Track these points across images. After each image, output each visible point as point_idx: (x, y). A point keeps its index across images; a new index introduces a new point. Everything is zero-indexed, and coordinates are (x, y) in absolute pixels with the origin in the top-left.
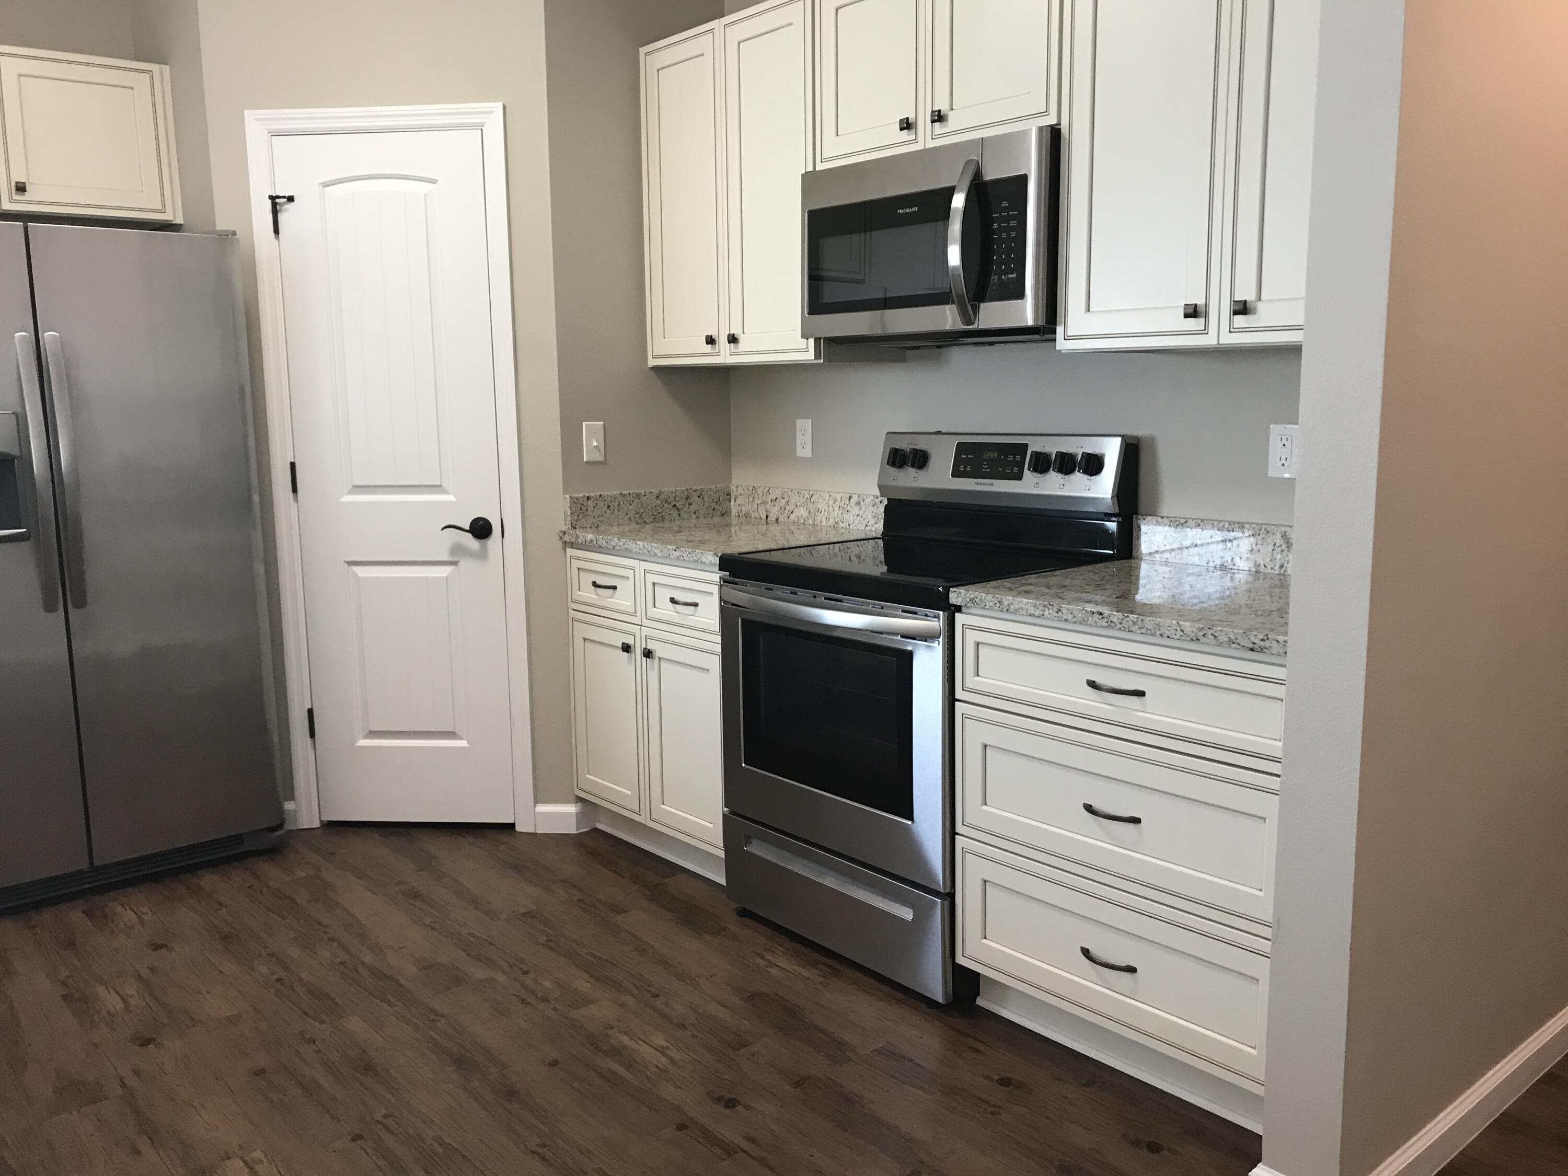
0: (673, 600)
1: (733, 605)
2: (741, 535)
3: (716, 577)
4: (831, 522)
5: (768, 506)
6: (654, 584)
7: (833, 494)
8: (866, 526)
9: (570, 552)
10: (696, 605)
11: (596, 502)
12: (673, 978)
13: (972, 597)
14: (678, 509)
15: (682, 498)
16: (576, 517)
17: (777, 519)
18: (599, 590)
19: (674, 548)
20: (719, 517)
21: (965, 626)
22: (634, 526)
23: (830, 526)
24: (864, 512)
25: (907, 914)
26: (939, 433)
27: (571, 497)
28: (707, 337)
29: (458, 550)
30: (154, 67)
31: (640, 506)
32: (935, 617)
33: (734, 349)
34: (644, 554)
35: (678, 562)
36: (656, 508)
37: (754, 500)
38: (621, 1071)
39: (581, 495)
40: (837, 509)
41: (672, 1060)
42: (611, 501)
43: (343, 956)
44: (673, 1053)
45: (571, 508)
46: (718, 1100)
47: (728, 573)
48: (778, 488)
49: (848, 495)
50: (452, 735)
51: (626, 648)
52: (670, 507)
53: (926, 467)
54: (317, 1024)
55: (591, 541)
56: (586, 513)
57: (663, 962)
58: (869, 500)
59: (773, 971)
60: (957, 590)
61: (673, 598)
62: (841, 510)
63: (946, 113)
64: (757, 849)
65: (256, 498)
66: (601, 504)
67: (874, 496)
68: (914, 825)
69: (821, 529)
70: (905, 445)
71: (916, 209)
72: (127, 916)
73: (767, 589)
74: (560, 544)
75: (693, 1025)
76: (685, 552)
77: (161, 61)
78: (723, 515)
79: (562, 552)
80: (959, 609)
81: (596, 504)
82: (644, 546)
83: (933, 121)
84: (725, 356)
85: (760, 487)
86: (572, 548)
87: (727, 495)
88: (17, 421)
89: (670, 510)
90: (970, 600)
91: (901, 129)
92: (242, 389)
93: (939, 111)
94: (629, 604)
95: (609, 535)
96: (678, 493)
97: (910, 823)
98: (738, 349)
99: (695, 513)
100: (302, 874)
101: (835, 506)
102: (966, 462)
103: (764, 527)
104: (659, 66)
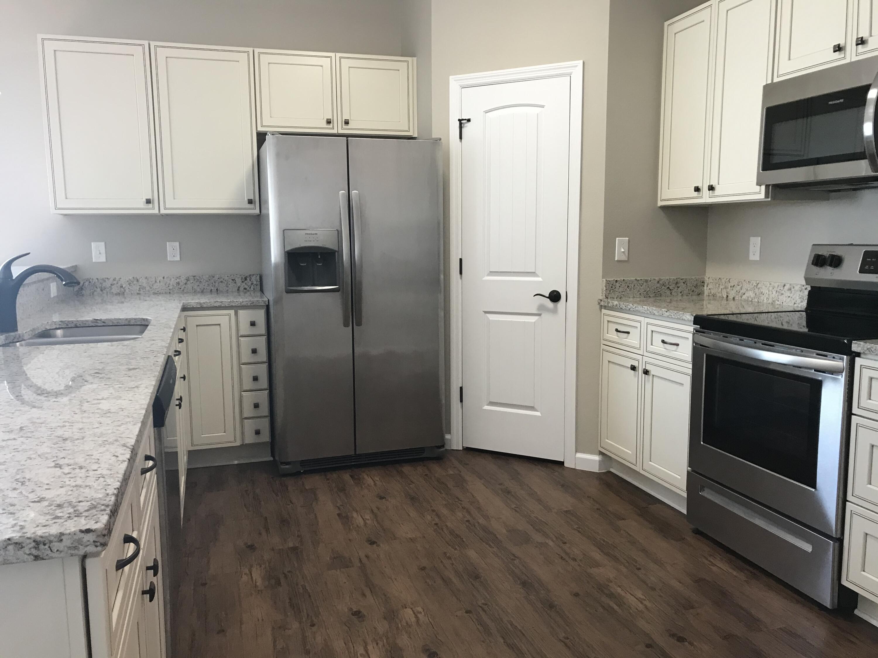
0: (663, 342)
1: (701, 345)
2: (709, 306)
3: (691, 328)
4: (770, 301)
5: (728, 290)
6: (652, 331)
7: (773, 283)
8: (795, 304)
9: (604, 311)
10: (677, 345)
11: (621, 283)
12: (650, 561)
13: (869, 347)
14: (670, 290)
15: (674, 283)
16: (608, 292)
17: (734, 298)
18: (618, 333)
19: (666, 310)
20: (696, 295)
21: (862, 366)
22: (642, 298)
23: (769, 303)
24: (793, 295)
25: (808, 548)
26: (852, 245)
27: (606, 280)
28: (695, 187)
29: (542, 308)
30: (409, 59)
31: (647, 287)
32: (840, 359)
33: (712, 193)
34: (647, 313)
35: (669, 319)
36: (657, 289)
37: (719, 287)
38: (615, 607)
39: (613, 279)
40: (774, 293)
41: (646, 607)
42: (630, 283)
43: (468, 517)
44: (647, 603)
45: (606, 287)
46: (673, 635)
47: (699, 326)
48: (735, 279)
49: (783, 284)
50: (532, 408)
51: (633, 368)
52: (665, 288)
53: (840, 266)
54: (453, 550)
55: (616, 305)
56: (615, 290)
57: (644, 551)
58: (797, 288)
59: (714, 569)
60: (859, 342)
61: (664, 340)
62: (777, 294)
63: (866, 39)
64: (707, 494)
65: (442, 277)
66: (623, 285)
67: (801, 285)
68: (816, 492)
69: (763, 305)
70: (825, 252)
71: (842, 101)
72: (369, 481)
73: (724, 337)
74: (598, 307)
75: (660, 590)
76: (672, 313)
77: (412, 55)
78: (699, 294)
79: (599, 311)
80: (858, 355)
81: (621, 285)
82: (647, 309)
83: (857, 45)
84: (706, 198)
85: (724, 278)
86: (605, 309)
87: (702, 282)
88: (338, 233)
89: (666, 290)
90: (867, 349)
91: (834, 52)
92: (439, 224)
93: (862, 38)
94: (636, 342)
95: (627, 302)
96: (671, 281)
97: (813, 490)
98: (714, 193)
99: (681, 292)
100: (451, 472)
101: (773, 291)
102: (871, 263)
103: (725, 302)
104: (676, 32)
